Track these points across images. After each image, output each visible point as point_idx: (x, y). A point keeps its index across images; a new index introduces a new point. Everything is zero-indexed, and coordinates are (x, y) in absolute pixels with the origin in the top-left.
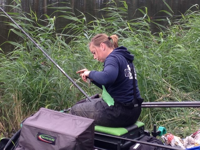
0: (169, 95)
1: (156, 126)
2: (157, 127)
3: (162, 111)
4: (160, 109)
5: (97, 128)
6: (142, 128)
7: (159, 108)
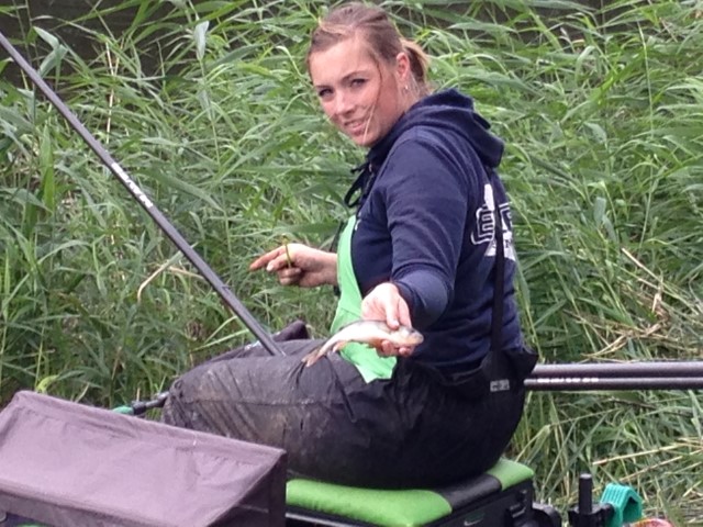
0: (655, 327)
1: (590, 480)
2: (597, 487)
3: (619, 410)
4: (612, 396)
5: (299, 491)
6: (522, 490)
7: (607, 393)
